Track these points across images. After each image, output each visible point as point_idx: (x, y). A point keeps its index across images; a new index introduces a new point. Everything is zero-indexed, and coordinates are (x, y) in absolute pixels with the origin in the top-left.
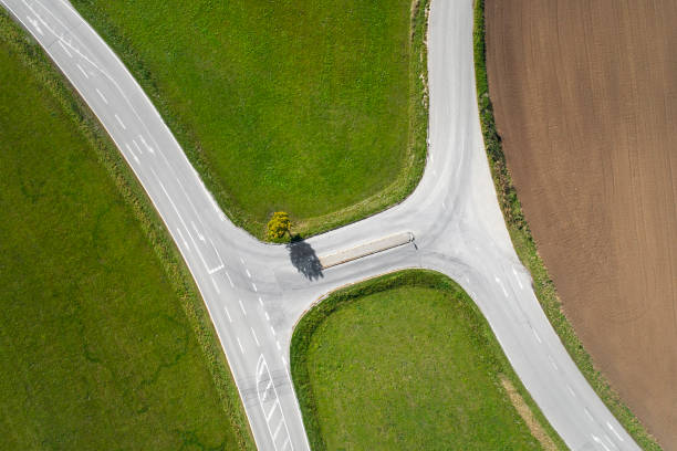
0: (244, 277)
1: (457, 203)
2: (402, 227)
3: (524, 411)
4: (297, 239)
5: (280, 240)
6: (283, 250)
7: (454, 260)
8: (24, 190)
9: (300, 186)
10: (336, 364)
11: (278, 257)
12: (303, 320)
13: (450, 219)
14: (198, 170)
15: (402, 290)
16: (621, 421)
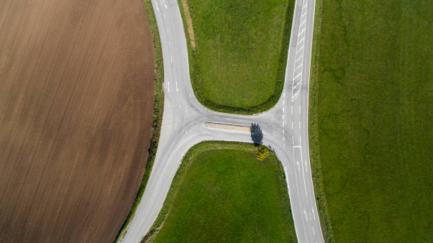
0: (286, 138)
1: (180, 131)
2: (209, 130)
3: (191, 31)
4: (256, 145)
5: (264, 147)
6: (265, 143)
7: (193, 107)
8: (369, 218)
9: (245, 167)
10: (262, 84)
11: (269, 141)
12: (268, 109)
13: (187, 125)
14: (288, 194)
15: (220, 103)
16: (152, 9)
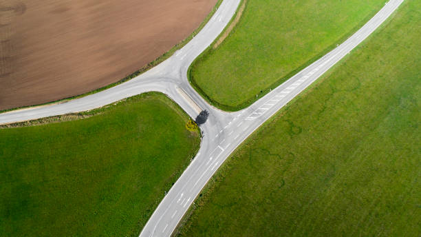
0: (219, 136)
2: (176, 92)
5: (199, 129)
6: (202, 127)
7: (181, 72)
12: (225, 111)
13: (167, 78)
15: (198, 84)
